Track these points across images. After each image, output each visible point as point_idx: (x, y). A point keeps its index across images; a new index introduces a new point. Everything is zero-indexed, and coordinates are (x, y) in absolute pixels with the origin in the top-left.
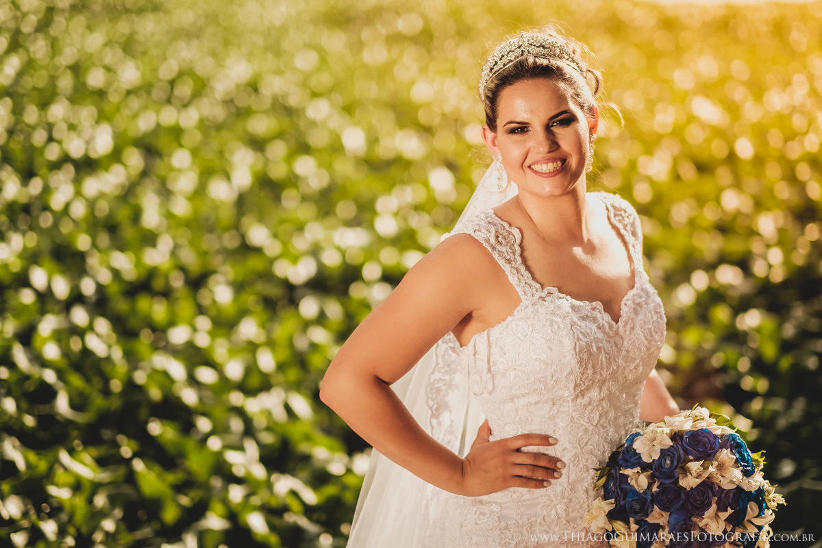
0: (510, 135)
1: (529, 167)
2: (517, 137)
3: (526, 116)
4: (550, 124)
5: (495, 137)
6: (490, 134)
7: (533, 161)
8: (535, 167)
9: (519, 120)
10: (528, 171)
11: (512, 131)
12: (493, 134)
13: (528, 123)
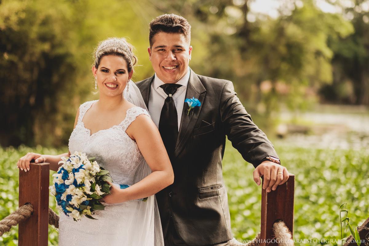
0: (102, 72)
1: (105, 84)
2: (104, 73)
3: (109, 67)
4: (116, 72)
5: (97, 71)
6: (95, 69)
7: (107, 82)
8: (108, 85)
9: (107, 68)
10: (104, 85)
11: (103, 71)
12: (96, 69)
13: (109, 70)
